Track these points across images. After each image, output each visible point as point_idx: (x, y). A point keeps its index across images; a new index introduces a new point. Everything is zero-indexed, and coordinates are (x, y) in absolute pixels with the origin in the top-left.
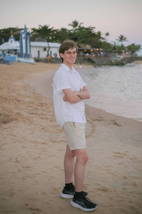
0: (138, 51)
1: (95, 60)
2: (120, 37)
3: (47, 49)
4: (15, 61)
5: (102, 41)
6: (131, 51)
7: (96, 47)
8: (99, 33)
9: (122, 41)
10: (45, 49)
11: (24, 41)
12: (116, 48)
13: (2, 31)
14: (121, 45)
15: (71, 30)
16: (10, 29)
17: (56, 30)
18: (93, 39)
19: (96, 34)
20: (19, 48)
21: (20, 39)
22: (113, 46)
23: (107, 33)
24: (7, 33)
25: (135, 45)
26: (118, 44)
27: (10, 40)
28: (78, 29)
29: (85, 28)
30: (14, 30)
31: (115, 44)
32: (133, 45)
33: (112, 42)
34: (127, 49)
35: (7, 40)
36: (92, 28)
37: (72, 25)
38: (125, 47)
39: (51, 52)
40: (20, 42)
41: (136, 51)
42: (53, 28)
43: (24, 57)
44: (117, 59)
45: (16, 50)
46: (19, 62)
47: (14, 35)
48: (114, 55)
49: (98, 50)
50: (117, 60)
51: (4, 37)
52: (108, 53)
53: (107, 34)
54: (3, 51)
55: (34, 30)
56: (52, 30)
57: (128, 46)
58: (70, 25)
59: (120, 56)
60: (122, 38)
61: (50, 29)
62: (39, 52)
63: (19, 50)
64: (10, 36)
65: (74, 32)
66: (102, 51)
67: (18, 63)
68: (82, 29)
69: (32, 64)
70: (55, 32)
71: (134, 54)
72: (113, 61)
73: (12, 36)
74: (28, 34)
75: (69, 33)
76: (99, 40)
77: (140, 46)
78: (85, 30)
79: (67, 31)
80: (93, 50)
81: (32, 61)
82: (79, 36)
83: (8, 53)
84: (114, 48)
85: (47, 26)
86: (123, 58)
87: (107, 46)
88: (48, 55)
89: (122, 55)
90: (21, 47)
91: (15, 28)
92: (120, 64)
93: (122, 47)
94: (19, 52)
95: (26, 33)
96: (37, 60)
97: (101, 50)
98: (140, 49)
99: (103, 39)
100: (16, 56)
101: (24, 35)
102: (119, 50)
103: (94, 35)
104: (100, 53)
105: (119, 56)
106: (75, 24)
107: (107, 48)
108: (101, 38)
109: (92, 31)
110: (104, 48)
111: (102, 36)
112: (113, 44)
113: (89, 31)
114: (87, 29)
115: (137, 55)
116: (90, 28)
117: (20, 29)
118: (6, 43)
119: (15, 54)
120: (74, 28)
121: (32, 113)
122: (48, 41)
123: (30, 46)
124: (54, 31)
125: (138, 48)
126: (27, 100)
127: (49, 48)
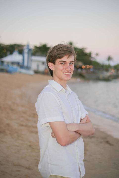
1: (85, 75)
10: (44, 63)
11: (26, 55)
40: (23, 56)
51: (10, 50)
53: (97, 54)
55: (36, 47)
72: (101, 78)
74: (30, 50)
81: (32, 72)
90: (23, 60)
96: (36, 72)
100: (19, 67)
101: (26, 51)
102: (107, 68)
121: (22, 125)
123: (31, 61)
126: (20, 109)
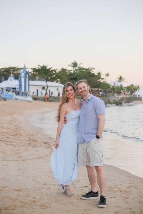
0: (137, 91)
2: (119, 78)
3: (46, 88)
4: (13, 98)
5: (102, 81)
6: (130, 91)
7: (95, 87)
8: (99, 74)
9: (121, 82)
10: (44, 88)
12: (115, 88)
13: (2, 70)
14: (120, 86)
15: (71, 71)
16: (10, 68)
17: (55, 70)
18: (92, 79)
19: (96, 74)
20: (18, 87)
21: (20, 78)
22: (113, 86)
23: (107, 74)
24: (7, 72)
25: (134, 85)
26: (117, 84)
27: (9, 79)
28: (78, 70)
29: (84, 69)
30: (14, 69)
31: (114, 84)
32: (132, 85)
33: (112, 82)
34: (126, 90)
35: (6, 79)
36: (92, 68)
37: (71, 66)
38: (124, 87)
39: (50, 91)
40: (19, 81)
41: (135, 91)
42: (52, 68)
43: (22, 95)
44: (115, 98)
45: (15, 88)
46: (16, 99)
47: (13, 74)
48: (112, 95)
49: (96, 89)
50: (115, 100)
51: (4, 75)
52: (107, 93)
54: (2, 89)
55: (35, 70)
56: (50, 70)
57: (127, 86)
58: (69, 65)
59: (119, 96)
60: (121, 79)
61: (49, 69)
62: (37, 90)
63: (17, 88)
64: (10, 75)
65: (74, 72)
66: (101, 91)
67: (16, 101)
68: (82, 70)
69: (30, 102)
70: (54, 72)
71: (133, 94)
72: (111, 101)
73: (12, 75)
74: (27, 73)
75: (68, 73)
76: (99, 80)
77: (139, 87)
78: (85, 70)
79: (67, 71)
80: (92, 90)
81: (30, 99)
82: (78, 76)
83: (7, 90)
84: (113, 88)
85: (46, 66)
86: (121, 98)
87: (106, 87)
88: (46, 94)
89: (121, 95)
90: (20, 85)
91: (15, 68)
92: (119, 103)
93: (121, 88)
94: (18, 90)
95: (25, 72)
97: (99, 90)
98: (139, 90)
99: (102, 79)
100: (14, 93)
101: (23, 74)
102: (118, 90)
103: (93, 75)
104: (99, 93)
105: (117, 96)
106: (75, 65)
107: (106, 88)
108: (101, 78)
109: (91, 71)
110: (103, 88)
111: (102, 77)
112: (113, 84)
113: (89, 71)
114: (87, 69)
115: (136, 95)
116: (90, 69)
117: (20, 69)
118: (6, 81)
119: (13, 92)
120: (74, 68)
122: (47, 80)
123: (29, 85)
124: (52, 71)
125: (137, 88)
127: (48, 87)
